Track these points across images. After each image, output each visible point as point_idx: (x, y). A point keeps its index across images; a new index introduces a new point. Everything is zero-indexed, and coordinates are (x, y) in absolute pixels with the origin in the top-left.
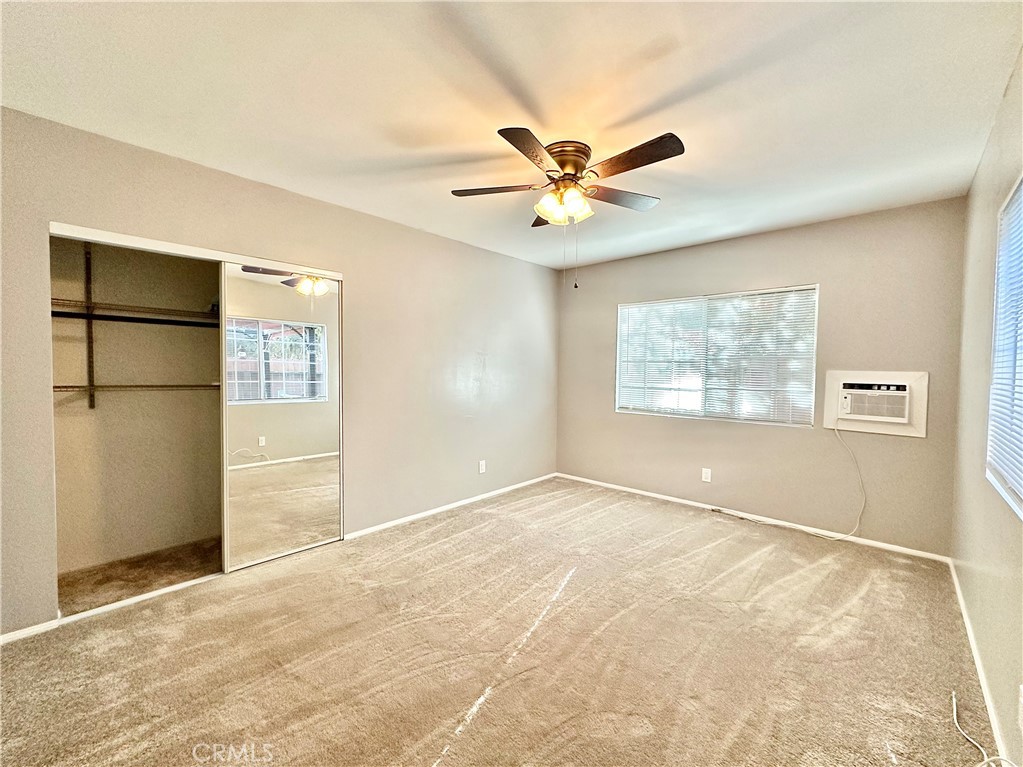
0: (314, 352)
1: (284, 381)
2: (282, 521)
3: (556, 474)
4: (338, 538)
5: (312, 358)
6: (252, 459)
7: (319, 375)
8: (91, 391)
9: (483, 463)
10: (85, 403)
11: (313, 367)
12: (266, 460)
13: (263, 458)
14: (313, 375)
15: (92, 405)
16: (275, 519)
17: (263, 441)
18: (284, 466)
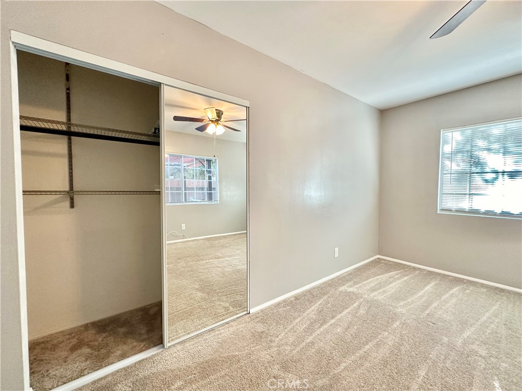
0: (211, 175)
1: (195, 191)
2: (201, 290)
3: (378, 256)
4: (246, 312)
5: (210, 178)
6: (177, 237)
7: (214, 188)
8: (71, 195)
9: (337, 249)
10: (68, 203)
11: (210, 183)
12: (186, 238)
13: (184, 237)
14: (210, 187)
15: (72, 206)
16: (197, 287)
17: (184, 226)
18: (196, 242)
